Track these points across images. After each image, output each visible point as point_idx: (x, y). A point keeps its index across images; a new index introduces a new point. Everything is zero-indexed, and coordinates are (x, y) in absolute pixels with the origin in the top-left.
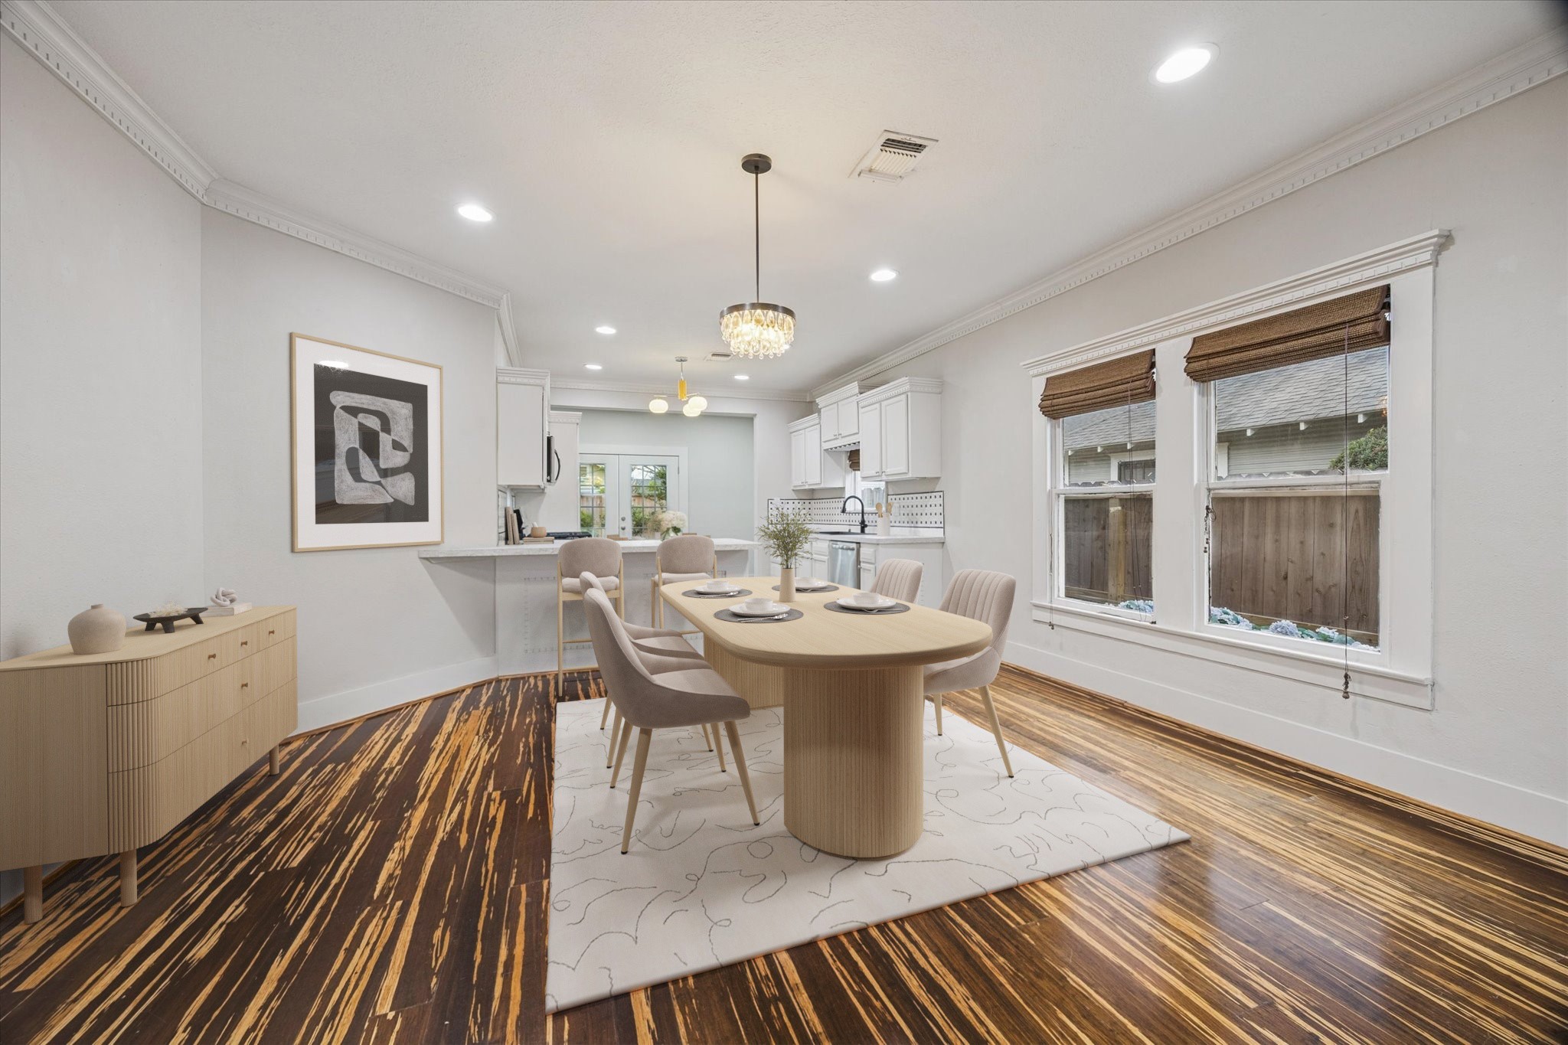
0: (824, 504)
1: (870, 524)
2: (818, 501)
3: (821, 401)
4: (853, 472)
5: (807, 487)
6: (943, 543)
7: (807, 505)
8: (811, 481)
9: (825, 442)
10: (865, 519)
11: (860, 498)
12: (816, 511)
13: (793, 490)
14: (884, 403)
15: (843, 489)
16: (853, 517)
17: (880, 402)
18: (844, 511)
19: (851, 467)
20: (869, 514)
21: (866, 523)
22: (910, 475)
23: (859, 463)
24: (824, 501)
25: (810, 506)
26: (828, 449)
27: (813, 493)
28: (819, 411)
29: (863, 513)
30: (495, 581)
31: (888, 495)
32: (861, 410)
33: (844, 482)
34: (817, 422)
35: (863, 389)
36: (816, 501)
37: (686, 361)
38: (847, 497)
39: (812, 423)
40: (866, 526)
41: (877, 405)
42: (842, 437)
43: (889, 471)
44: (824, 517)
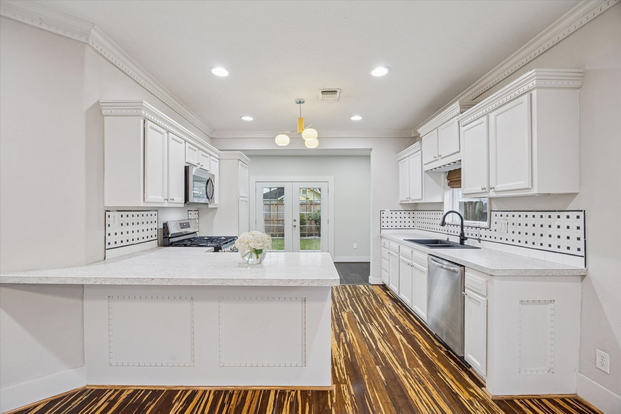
0: (426, 215)
1: (470, 236)
2: (421, 212)
3: (421, 131)
4: (452, 189)
5: (410, 202)
6: (583, 277)
7: (411, 215)
8: (413, 197)
9: (425, 164)
10: (464, 231)
11: (458, 211)
12: (419, 220)
13: (400, 204)
14: (492, 115)
15: (442, 203)
16: (451, 228)
17: (487, 114)
18: (443, 224)
19: (449, 185)
20: (468, 227)
21: (466, 236)
22: (535, 191)
23: (460, 181)
24: (425, 212)
25: (413, 215)
26: (428, 171)
27: (416, 206)
28: (421, 140)
29: (462, 226)
30: (83, 297)
31: (491, 211)
32: (462, 129)
33: (443, 197)
34: (419, 148)
35: (465, 107)
36: (419, 212)
37: (304, 102)
38: (445, 212)
39: (415, 151)
40: (466, 239)
41: (484, 119)
42: (442, 158)
43: (499, 187)
44: (425, 225)
